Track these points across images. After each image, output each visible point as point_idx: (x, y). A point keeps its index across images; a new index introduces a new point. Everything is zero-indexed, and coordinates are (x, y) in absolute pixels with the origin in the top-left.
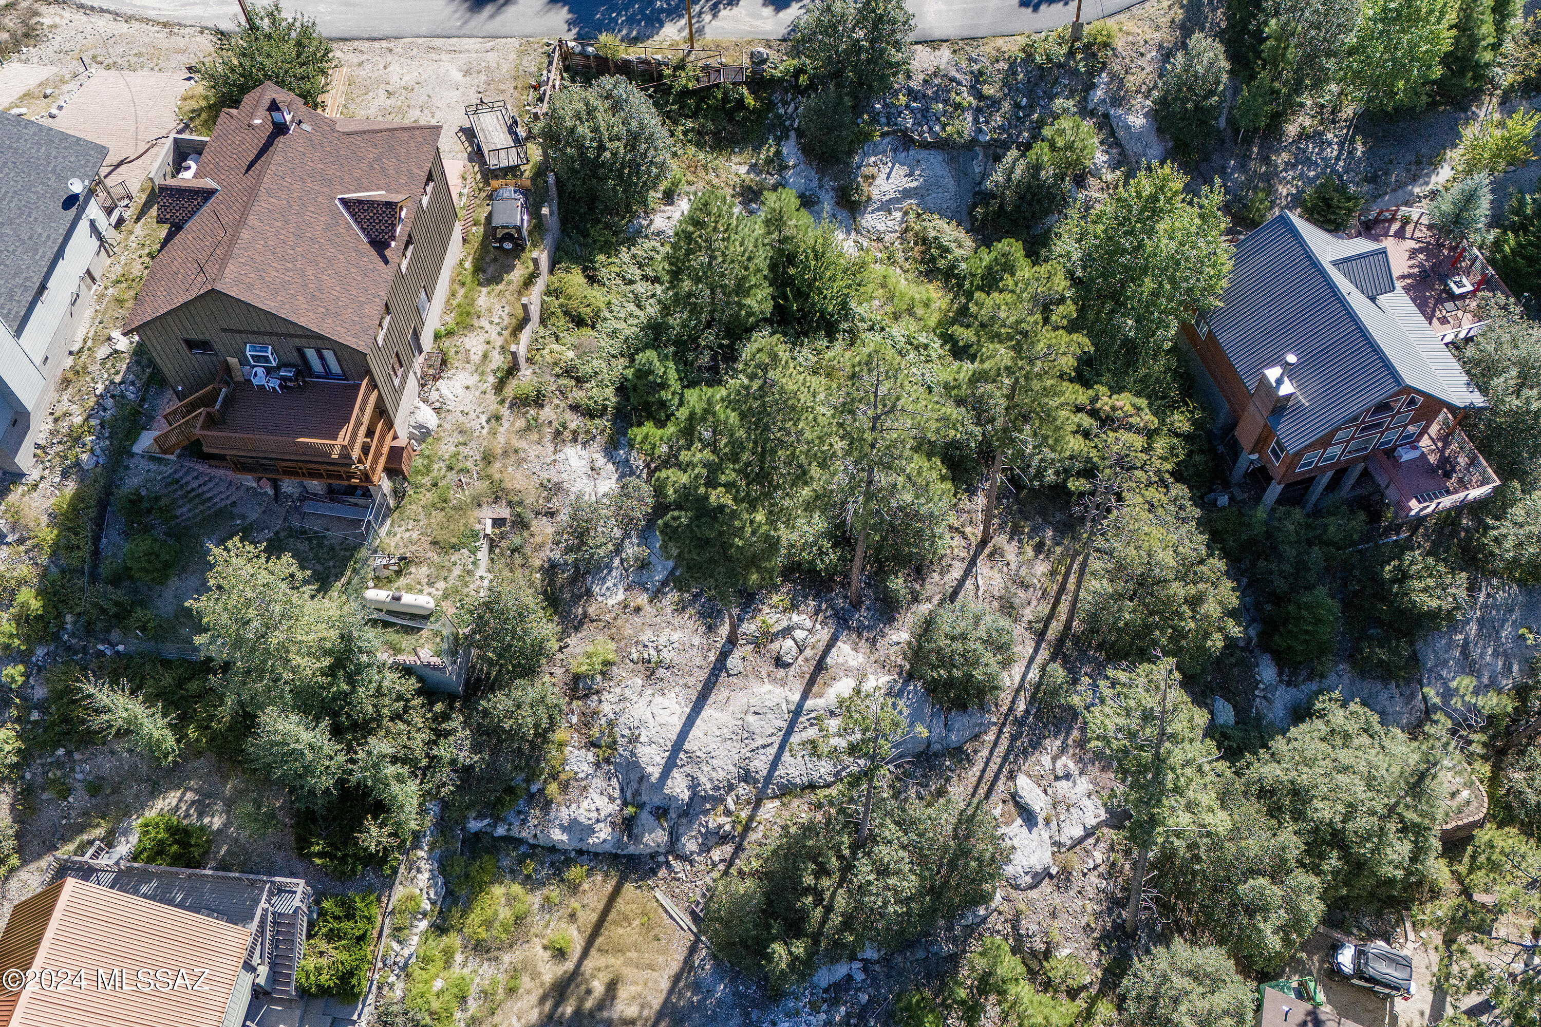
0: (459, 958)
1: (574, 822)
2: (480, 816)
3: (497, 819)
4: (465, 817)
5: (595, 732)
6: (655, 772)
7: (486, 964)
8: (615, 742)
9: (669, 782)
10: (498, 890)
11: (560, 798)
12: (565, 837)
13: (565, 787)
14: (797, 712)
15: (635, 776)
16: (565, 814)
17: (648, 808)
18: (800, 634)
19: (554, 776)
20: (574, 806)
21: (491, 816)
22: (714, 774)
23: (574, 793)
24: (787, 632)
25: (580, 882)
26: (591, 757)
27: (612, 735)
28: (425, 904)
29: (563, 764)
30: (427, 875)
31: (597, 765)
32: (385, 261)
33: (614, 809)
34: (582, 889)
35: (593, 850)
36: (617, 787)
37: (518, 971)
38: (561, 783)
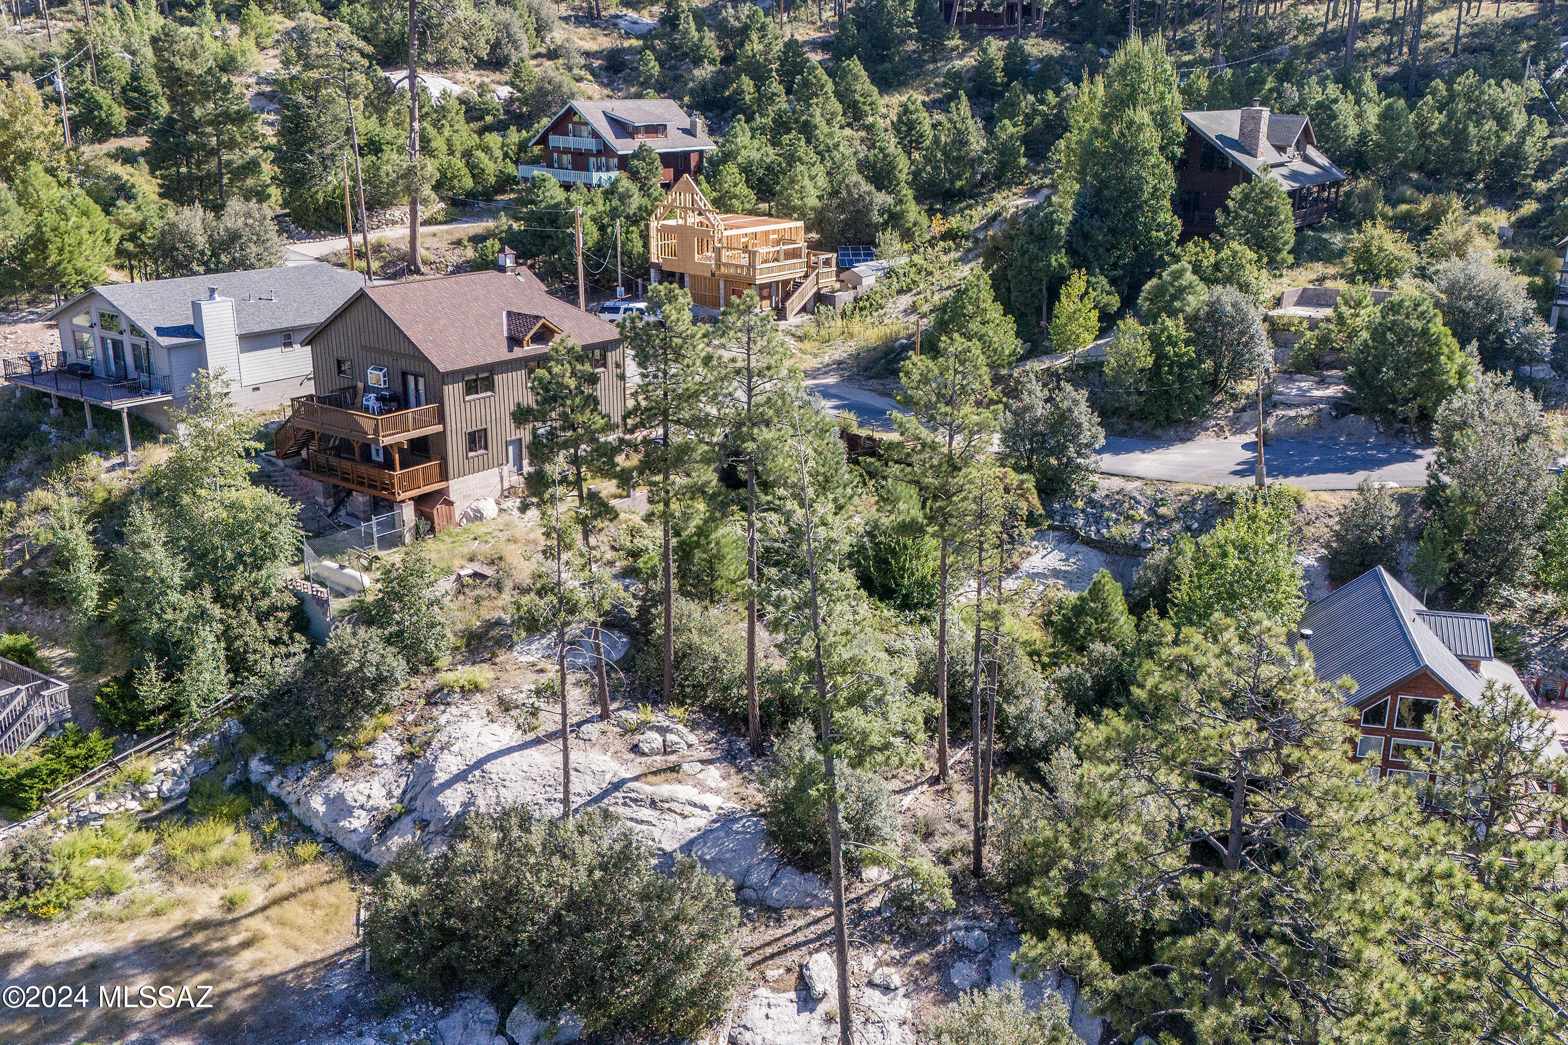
0: (140, 861)
1: (340, 796)
2: (265, 760)
3: (281, 768)
4: (254, 751)
5: (418, 730)
6: (441, 777)
7: (159, 883)
8: (428, 744)
9: (448, 792)
10: (228, 832)
11: (342, 770)
12: (322, 809)
13: (355, 764)
14: (617, 786)
15: (423, 780)
16: (336, 785)
17: (415, 814)
18: (671, 737)
19: (352, 748)
20: (351, 783)
21: (276, 765)
22: (495, 802)
23: (360, 772)
24: (663, 731)
25: (305, 861)
26: (399, 750)
27: (431, 738)
28: (152, 788)
29: (369, 743)
30: (175, 766)
31: (399, 759)
32: (511, 350)
33: (385, 804)
34: (302, 868)
35: (340, 840)
36: (403, 786)
37: (180, 902)
38: (355, 758)
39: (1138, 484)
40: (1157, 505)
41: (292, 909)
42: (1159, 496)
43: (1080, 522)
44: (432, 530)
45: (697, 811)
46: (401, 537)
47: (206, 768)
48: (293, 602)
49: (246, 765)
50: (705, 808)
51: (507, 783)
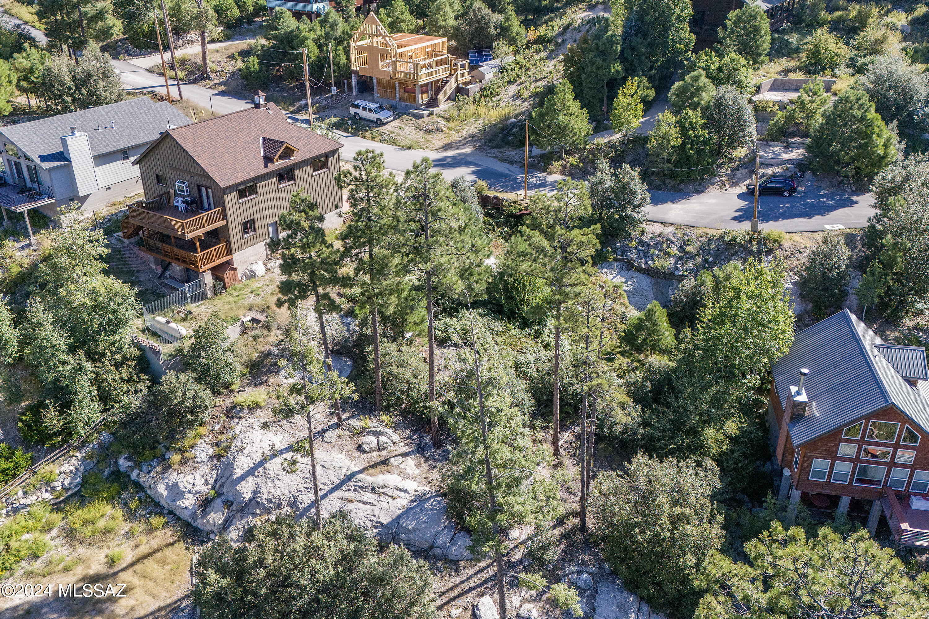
0: (54, 532)
1: (176, 485)
2: (129, 459)
3: (138, 465)
4: (120, 453)
5: (222, 438)
6: (238, 472)
7: (67, 546)
8: (229, 448)
9: (243, 483)
10: (108, 509)
11: (176, 466)
12: (165, 493)
13: (184, 462)
14: (350, 477)
15: (227, 474)
16: (173, 477)
17: (223, 497)
18: (383, 439)
19: (181, 451)
20: (182, 475)
21: (135, 462)
22: (273, 490)
23: (187, 468)
24: (377, 434)
25: (156, 529)
26: (211, 452)
27: (231, 443)
28: (58, 484)
29: (192, 447)
30: (71, 468)
31: (211, 458)
32: (266, 166)
33: (205, 489)
34: (155, 533)
35: (178, 513)
36: (214, 477)
37: (80, 561)
38: (184, 458)
39: (671, 229)
40: (685, 245)
41: (150, 565)
42: (686, 238)
43: (634, 256)
44: (224, 287)
45: (401, 494)
46: (205, 293)
47: (92, 466)
48: (137, 353)
49: (116, 462)
50: (406, 491)
51: (280, 477)
